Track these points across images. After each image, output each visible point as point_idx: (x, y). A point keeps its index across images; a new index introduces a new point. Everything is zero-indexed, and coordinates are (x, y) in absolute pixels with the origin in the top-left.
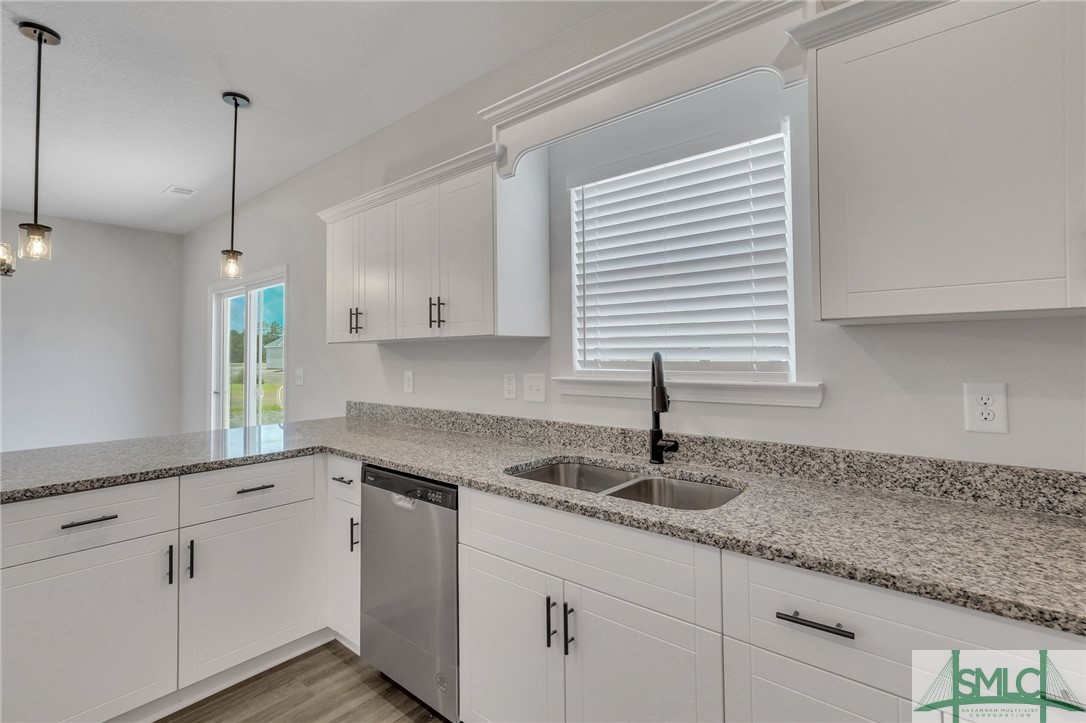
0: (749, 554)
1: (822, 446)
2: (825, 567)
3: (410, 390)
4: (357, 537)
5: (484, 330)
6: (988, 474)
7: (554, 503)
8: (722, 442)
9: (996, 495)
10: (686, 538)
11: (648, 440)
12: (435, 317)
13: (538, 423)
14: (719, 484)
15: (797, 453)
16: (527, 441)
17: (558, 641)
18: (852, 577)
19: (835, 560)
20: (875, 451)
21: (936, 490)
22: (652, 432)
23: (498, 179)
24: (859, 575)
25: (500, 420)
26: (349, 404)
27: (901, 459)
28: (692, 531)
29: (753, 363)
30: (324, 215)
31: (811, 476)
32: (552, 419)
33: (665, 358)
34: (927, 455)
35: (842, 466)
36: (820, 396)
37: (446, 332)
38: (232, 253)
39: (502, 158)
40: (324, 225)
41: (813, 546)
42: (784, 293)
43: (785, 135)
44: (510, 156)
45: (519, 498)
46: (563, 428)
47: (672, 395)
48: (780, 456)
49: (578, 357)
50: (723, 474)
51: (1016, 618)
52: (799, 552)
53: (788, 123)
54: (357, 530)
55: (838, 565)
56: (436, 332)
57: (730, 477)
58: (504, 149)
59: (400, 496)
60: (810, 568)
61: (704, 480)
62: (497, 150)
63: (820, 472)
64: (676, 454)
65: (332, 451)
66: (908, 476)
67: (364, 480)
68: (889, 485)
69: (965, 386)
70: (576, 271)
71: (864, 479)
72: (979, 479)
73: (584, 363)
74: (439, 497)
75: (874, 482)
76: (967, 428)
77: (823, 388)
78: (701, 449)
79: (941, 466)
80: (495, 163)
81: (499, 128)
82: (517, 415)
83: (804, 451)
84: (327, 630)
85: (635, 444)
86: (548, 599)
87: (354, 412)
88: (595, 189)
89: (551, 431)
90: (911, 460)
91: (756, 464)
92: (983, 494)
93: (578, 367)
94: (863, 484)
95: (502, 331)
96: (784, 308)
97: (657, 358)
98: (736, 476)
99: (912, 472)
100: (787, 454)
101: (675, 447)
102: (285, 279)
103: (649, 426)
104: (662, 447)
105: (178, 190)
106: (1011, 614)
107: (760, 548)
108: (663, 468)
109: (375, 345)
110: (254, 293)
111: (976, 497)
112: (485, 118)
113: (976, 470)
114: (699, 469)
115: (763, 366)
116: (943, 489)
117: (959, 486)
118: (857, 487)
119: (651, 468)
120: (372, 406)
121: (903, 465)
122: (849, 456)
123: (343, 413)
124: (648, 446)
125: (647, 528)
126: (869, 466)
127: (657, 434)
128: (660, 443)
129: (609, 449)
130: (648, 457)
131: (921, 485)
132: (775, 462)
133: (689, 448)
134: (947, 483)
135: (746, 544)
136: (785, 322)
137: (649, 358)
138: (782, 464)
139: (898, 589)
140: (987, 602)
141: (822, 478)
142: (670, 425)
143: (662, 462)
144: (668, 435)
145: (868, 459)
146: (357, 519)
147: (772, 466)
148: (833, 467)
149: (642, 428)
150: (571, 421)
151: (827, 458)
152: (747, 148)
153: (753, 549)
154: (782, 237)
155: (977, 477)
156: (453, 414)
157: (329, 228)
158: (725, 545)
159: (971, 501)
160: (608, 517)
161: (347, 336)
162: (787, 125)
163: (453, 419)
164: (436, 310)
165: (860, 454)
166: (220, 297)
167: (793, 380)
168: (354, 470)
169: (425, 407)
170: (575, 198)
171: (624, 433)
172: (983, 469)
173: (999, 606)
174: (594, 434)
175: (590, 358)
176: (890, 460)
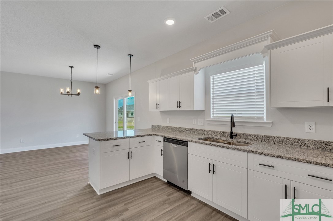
0: (253, 153)
1: (272, 135)
2: (269, 155)
3: (168, 122)
4: (163, 153)
5: (190, 108)
6: (310, 141)
7: (211, 145)
8: (248, 134)
9: (312, 146)
10: (240, 151)
11: (229, 134)
12: (178, 106)
13: (202, 130)
14: (247, 143)
15: (265, 137)
16: (199, 134)
17: (212, 172)
18: (274, 156)
19: (271, 153)
20: (284, 137)
21: (298, 145)
22: (230, 132)
23: (194, 75)
24: (275, 156)
25: (192, 129)
26: (152, 125)
27: (290, 138)
28: (242, 149)
29: (255, 117)
30: (149, 81)
31: (269, 142)
32: (205, 129)
33: (234, 115)
34: (296, 138)
35: (276, 140)
36: (271, 124)
37: (181, 109)
38: (130, 91)
39: (195, 70)
40: (149, 83)
41: (267, 152)
42: (263, 101)
43: (264, 65)
44: (197, 69)
45: (203, 144)
46: (208, 131)
47: (236, 124)
48: (261, 137)
49: (212, 115)
50: (248, 141)
51: (305, 162)
52: (264, 152)
53: (265, 62)
54: (163, 152)
55: (271, 154)
56: (178, 109)
57: (249, 142)
58: (196, 68)
59: (173, 144)
60: (266, 155)
61: (243, 143)
62: (194, 68)
63: (271, 141)
64: (236, 137)
65: (156, 135)
66: (292, 142)
67: (164, 141)
68: (287, 144)
69: (306, 122)
70: (211, 95)
71: (281, 143)
72: (308, 143)
73: (213, 116)
74: (183, 144)
75: (284, 143)
76: (306, 132)
77: (272, 123)
78: (242, 136)
79: (299, 140)
80: (194, 71)
81: (195, 63)
82: (196, 128)
83: (267, 137)
84: (154, 173)
85: (226, 135)
86: (210, 164)
87: (153, 127)
88: (216, 76)
89: (205, 132)
90: (292, 139)
91: (256, 139)
92: (309, 146)
93: (212, 117)
94: (281, 144)
95: (195, 109)
96: (263, 104)
97: (232, 115)
98: (251, 142)
99: (293, 141)
100: (263, 137)
101: (236, 135)
102: (135, 95)
103: (230, 131)
104: (233, 136)
105: (110, 74)
106: (304, 162)
107: (256, 152)
108: (233, 140)
109: (159, 112)
110: (125, 99)
111: (307, 147)
112: (192, 61)
113: (308, 141)
114: (241, 140)
115: (258, 118)
116: (300, 145)
117: (303, 144)
118: (279, 144)
119: (230, 140)
120: (158, 126)
121: (291, 140)
122: (278, 138)
123: (151, 127)
124: (229, 135)
125: (232, 149)
126: (283, 140)
127: (232, 132)
128: (232, 134)
129: (220, 136)
130: (230, 138)
131: (295, 144)
132: (260, 139)
133: (239, 136)
134: (301, 144)
135: (253, 151)
136: (263, 108)
137: (230, 115)
138: (262, 139)
139: (283, 158)
140: (299, 160)
141: (271, 142)
142: (235, 130)
143: (233, 139)
144: (234, 133)
145: (282, 138)
146: (163, 149)
147: (259, 140)
148: (274, 140)
149: (228, 131)
150: (210, 130)
151: (273, 138)
152: (255, 68)
153: (254, 152)
154: (263, 88)
155: (308, 142)
156: (180, 128)
157: (150, 84)
158: (248, 152)
159: (306, 147)
160: (223, 147)
161: (155, 110)
162: (264, 62)
163: (180, 129)
164: (179, 104)
165: (280, 137)
166: (116, 99)
167: (265, 121)
168: (162, 139)
169: (172, 126)
170: (211, 78)
171: (223, 132)
172: (309, 140)
173: (302, 160)
174: (216, 133)
175: (215, 115)
176: (288, 138)
